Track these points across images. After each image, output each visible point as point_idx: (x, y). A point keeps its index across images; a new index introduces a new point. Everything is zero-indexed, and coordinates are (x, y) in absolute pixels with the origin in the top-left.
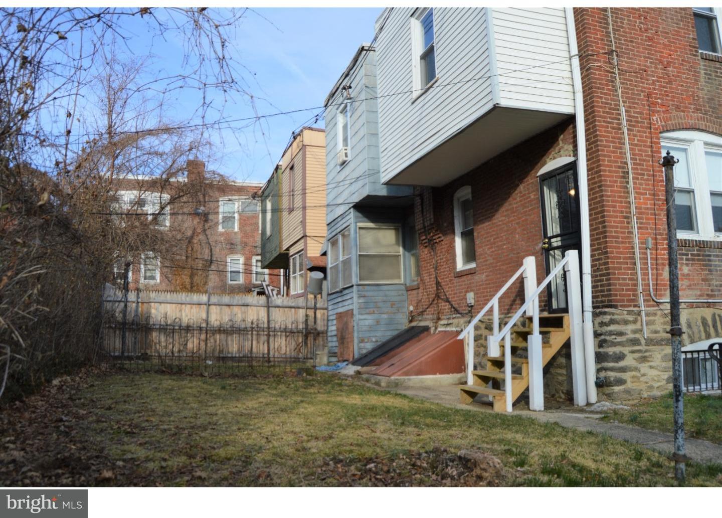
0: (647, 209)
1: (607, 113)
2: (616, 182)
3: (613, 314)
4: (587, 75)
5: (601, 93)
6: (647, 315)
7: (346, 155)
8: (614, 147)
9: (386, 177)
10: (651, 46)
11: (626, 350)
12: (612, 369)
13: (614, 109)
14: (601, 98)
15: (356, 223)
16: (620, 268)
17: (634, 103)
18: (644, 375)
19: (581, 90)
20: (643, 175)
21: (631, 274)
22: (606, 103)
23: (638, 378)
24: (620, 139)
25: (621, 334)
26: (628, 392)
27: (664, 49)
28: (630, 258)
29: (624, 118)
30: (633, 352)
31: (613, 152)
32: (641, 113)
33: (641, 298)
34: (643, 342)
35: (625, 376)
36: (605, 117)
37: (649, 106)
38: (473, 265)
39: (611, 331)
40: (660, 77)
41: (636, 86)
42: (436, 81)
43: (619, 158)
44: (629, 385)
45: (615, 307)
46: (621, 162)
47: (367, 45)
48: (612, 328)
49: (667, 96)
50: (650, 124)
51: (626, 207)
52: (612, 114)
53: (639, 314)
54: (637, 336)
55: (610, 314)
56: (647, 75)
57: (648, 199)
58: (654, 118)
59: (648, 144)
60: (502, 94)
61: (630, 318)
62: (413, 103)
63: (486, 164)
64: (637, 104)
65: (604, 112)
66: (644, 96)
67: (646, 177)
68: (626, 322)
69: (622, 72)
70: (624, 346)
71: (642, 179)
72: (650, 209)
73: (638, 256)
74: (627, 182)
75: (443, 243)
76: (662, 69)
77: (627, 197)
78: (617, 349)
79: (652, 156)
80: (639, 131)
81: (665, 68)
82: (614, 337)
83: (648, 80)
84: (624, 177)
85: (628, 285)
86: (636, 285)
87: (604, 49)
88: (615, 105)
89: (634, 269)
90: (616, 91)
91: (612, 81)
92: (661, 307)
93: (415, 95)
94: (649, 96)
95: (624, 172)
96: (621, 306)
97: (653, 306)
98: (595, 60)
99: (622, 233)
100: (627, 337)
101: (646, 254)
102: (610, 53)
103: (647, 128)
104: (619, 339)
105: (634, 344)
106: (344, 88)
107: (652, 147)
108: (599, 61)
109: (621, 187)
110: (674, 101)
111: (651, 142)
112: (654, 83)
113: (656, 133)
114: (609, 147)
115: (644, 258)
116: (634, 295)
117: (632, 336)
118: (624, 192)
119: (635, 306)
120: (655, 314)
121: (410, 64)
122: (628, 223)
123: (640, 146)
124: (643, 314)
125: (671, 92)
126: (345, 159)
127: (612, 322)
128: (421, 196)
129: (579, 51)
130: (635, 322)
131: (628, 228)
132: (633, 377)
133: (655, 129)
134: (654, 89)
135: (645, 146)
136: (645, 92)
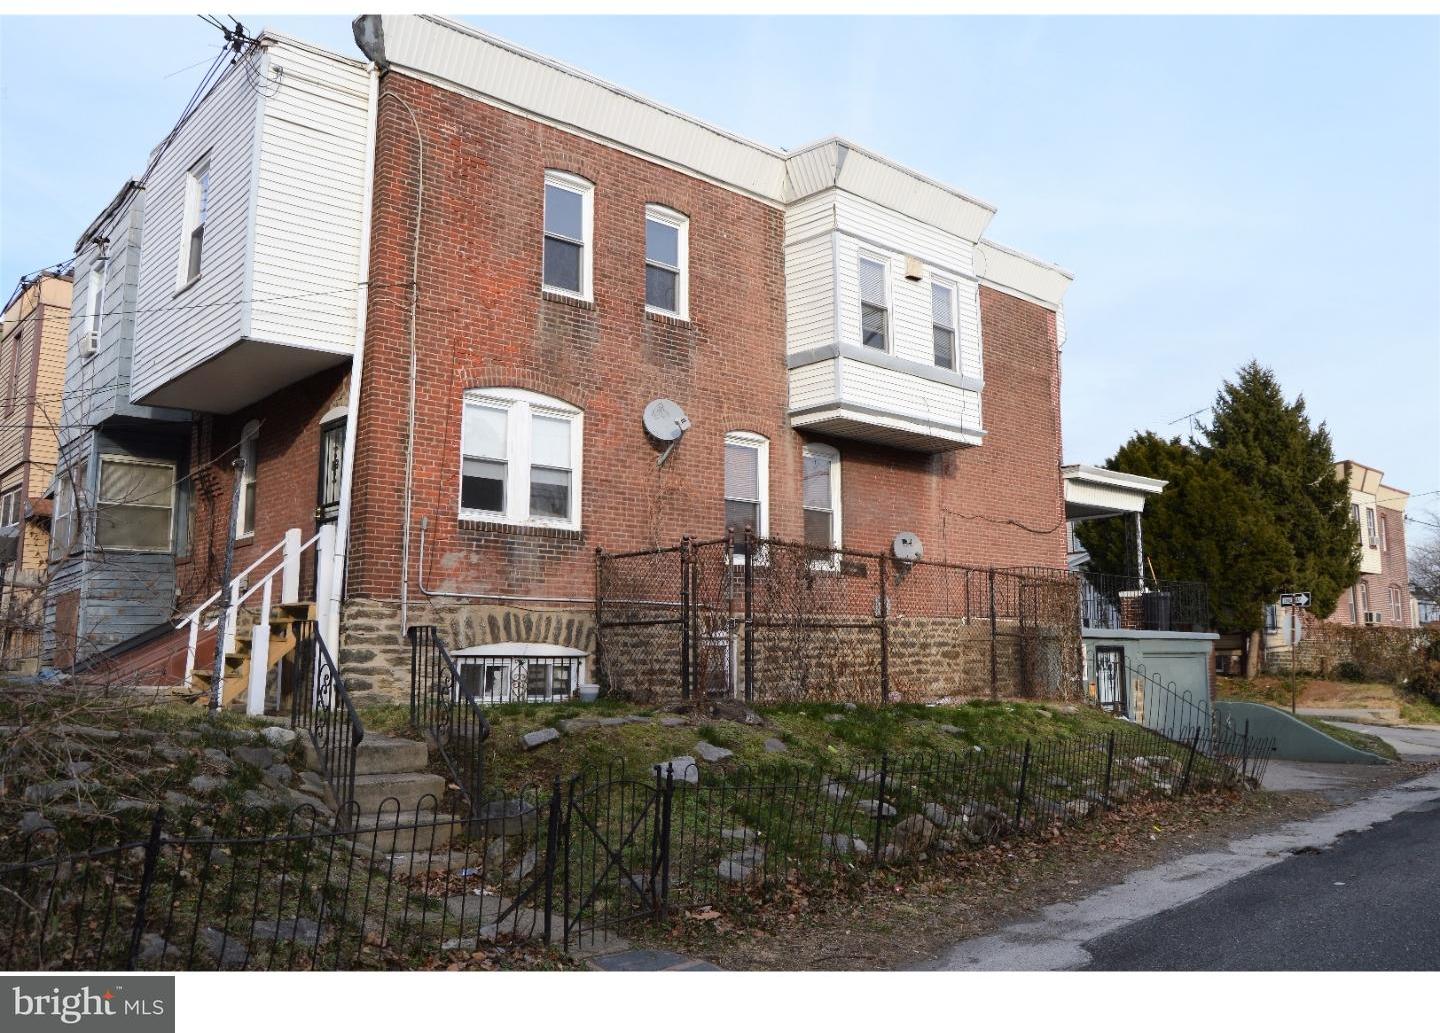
0: (430, 482)
1: (391, 360)
2: (389, 446)
3: (363, 605)
4: (373, 311)
5: (387, 336)
6: (410, 609)
7: (94, 344)
8: (393, 404)
9: (137, 394)
10: (471, 279)
11: (376, 649)
12: (354, 670)
13: (402, 357)
14: (386, 341)
15: (98, 453)
16: (380, 552)
17: (432, 350)
18: (398, 680)
19: (364, 329)
20: (431, 440)
21: (395, 559)
22: (392, 349)
23: (391, 683)
24: (407, 394)
25: (370, 629)
26: (372, 698)
27: (490, 284)
28: (396, 540)
29: (413, 370)
30: (385, 651)
31: (393, 410)
32: (441, 363)
33: (405, 588)
34: (401, 640)
35: (373, 679)
36: (388, 366)
37: (454, 355)
38: (251, 534)
39: (356, 625)
40: (477, 320)
41: (440, 329)
42: (198, 280)
43: (400, 417)
44: (376, 690)
45: (367, 596)
46: (401, 423)
47: (137, 179)
48: (360, 621)
49: (485, 344)
50: (452, 377)
51: (400, 478)
52: (399, 362)
53: (399, 607)
54: (393, 633)
55: (357, 604)
56: (458, 316)
57: (433, 470)
58: (459, 371)
59: (445, 402)
60: (254, 324)
61: (386, 611)
62: (175, 298)
63: (276, 394)
64: (437, 352)
65: (386, 360)
66: (450, 342)
67: (434, 443)
68: (380, 616)
69: (420, 311)
70: (374, 644)
71: (428, 445)
72: (434, 482)
73: (406, 540)
74: (406, 448)
75: (223, 497)
76: (482, 309)
77: (403, 466)
78: (364, 647)
79: (447, 418)
80: (433, 386)
81: (487, 308)
82: (361, 632)
83: (458, 323)
84: (403, 442)
85: (390, 571)
86: (400, 572)
87: (402, 280)
88: (405, 351)
89: (400, 553)
90: (410, 334)
91: (406, 322)
92: (432, 600)
93: (178, 287)
94: (456, 342)
95: (403, 436)
96: (376, 596)
97: (421, 599)
98: (386, 294)
99: (389, 509)
100: (380, 633)
101: (419, 536)
102: (410, 285)
103: (446, 382)
104: (367, 635)
105: (388, 643)
106: (96, 241)
107: (449, 406)
108: (392, 295)
109: (396, 453)
110: (492, 351)
111: (449, 400)
112: (467, 327)
113: (457, 390)
114: (388, 403)
115: (416, 541)
116: (396, 585)
117: (386, 633)
118: (400, 460)
119: (395, 597)
120: (423, 609)
121: (177, 241)
122: (400, 497)
123: (433, 404)
124: (405, 607)
125: (490, 340)
126: (93, 349)
127: (359, 614)
128: (199, 424)
129: (370, 278)
130: (392, 616)
131: (399, 503)
132: (383, 681)
133: (457, 384)
134: (466, 335)
135: (440, 405)
136: (450, 337)
